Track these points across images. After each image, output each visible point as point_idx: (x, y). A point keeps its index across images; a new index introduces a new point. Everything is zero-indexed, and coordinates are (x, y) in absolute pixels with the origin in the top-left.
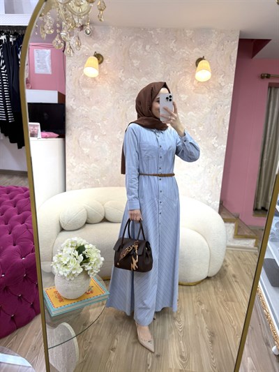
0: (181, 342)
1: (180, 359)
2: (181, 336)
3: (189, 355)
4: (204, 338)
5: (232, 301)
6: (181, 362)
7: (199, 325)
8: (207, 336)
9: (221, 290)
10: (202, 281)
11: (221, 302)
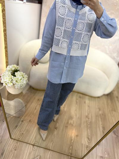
0: (89, 130)
1: (87, 139)
2: (89, 126)
3: (92, 138)
4: (100, 130)
5: (115, 111)
6: (88, 141)
7: (98, 122)
8: (101, 129)
9: (110, 104)
10: (102, 96)
11: (110, 111)
